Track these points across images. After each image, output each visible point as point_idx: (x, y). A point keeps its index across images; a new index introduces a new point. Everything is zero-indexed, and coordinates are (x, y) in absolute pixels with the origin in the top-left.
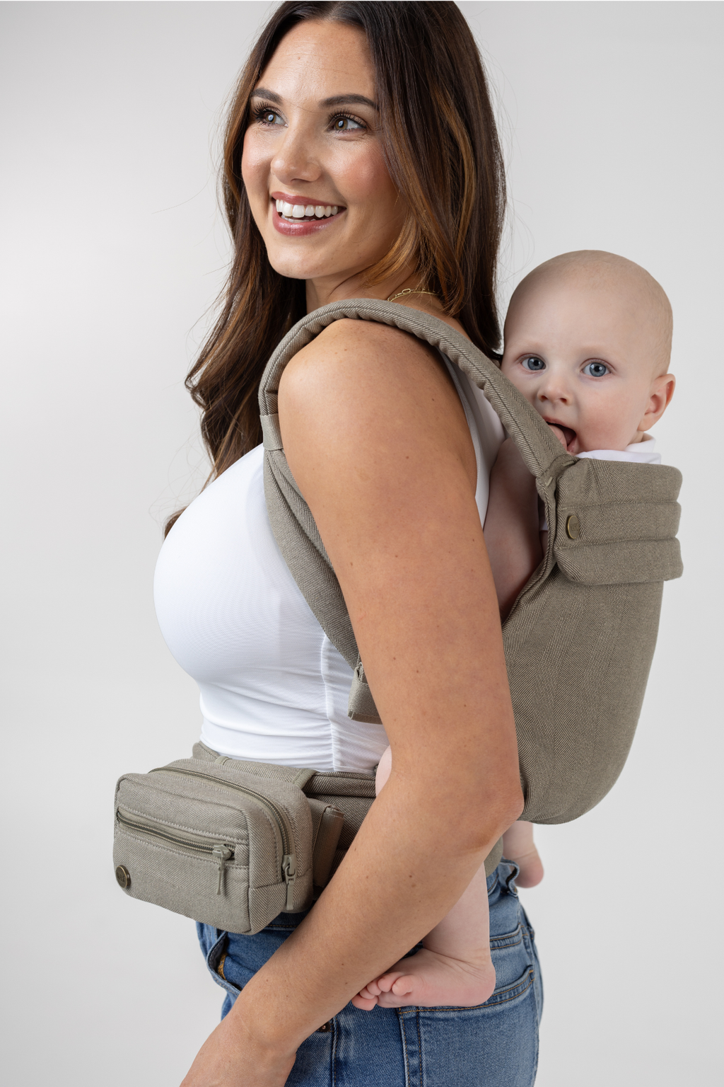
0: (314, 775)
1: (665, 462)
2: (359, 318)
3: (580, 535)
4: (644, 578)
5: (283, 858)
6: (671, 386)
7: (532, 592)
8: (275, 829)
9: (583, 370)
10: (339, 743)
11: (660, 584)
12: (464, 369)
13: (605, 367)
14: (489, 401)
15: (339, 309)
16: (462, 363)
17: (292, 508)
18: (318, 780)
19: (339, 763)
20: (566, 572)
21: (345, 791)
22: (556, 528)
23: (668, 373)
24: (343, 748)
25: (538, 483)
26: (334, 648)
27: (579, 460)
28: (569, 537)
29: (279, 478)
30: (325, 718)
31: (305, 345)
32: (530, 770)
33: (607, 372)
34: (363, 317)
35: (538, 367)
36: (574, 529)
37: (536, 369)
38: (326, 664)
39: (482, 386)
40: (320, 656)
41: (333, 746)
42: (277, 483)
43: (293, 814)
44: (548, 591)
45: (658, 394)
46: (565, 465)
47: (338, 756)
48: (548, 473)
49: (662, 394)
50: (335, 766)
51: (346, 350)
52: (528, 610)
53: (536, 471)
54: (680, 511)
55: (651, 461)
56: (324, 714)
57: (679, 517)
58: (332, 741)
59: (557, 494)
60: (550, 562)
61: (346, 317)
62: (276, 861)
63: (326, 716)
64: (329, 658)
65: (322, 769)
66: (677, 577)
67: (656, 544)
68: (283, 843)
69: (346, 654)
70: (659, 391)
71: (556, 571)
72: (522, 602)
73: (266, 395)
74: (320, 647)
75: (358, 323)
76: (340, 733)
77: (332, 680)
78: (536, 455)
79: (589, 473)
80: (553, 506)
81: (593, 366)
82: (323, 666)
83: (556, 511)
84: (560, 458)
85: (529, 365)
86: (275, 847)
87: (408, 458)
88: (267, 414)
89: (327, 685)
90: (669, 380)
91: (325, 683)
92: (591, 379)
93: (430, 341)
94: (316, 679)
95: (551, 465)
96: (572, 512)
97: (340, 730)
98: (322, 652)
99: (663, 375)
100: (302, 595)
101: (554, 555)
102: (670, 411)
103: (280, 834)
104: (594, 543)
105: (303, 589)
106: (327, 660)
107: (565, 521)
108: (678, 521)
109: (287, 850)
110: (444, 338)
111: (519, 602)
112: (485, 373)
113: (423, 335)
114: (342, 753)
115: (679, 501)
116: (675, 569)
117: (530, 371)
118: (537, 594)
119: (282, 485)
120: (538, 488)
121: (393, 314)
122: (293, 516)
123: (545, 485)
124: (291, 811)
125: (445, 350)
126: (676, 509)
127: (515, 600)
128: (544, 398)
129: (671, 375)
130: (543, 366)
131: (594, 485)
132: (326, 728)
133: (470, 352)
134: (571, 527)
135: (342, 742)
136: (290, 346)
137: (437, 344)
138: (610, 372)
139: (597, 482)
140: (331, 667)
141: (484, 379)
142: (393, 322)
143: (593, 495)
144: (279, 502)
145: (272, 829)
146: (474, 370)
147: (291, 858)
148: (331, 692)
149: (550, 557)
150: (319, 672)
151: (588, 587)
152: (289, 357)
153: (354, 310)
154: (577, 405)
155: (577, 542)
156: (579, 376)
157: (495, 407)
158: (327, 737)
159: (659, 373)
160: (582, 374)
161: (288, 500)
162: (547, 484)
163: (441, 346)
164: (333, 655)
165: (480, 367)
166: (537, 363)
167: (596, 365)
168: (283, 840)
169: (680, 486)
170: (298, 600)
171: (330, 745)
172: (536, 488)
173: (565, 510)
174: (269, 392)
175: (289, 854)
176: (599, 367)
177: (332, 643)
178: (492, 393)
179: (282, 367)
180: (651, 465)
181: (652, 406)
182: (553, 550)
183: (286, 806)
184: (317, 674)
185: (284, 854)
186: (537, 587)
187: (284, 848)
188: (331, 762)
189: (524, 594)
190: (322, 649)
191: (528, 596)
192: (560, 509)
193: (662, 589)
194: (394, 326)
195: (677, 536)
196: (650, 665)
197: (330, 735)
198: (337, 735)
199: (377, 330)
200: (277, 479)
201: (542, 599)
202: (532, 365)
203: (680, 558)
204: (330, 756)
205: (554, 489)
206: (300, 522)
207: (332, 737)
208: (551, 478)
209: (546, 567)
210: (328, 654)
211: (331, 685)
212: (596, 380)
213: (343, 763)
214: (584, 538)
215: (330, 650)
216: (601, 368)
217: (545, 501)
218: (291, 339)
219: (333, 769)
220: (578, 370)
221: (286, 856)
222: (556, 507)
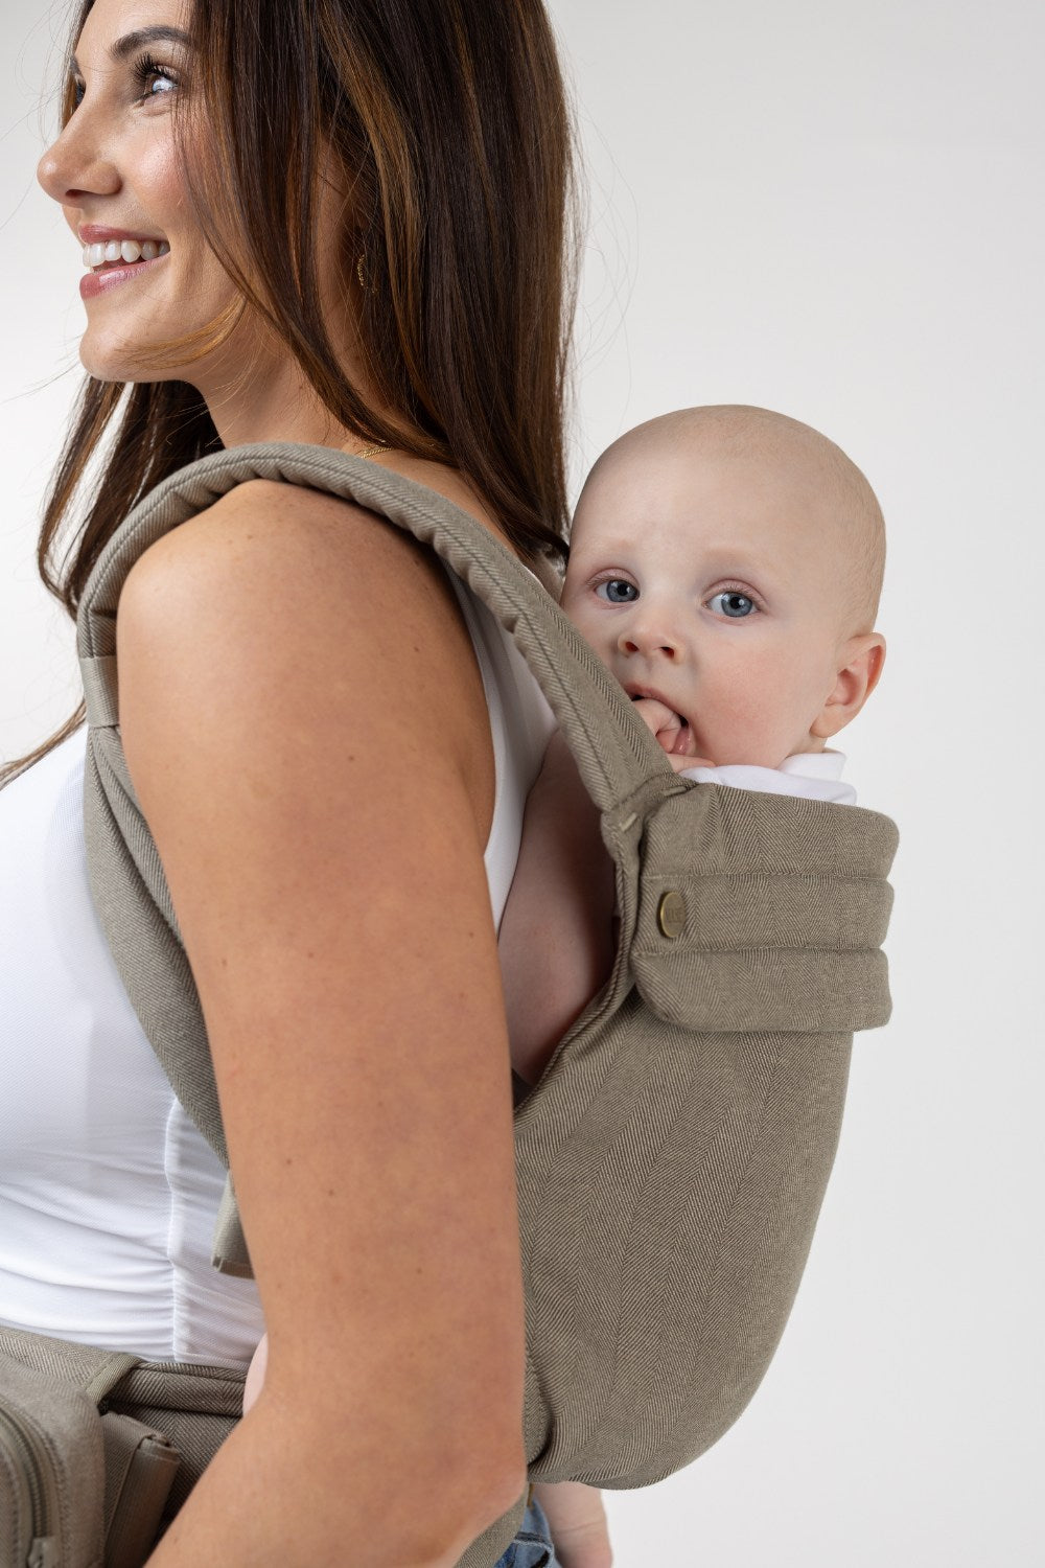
0: (136, 1367)
1: (865, 801)
2: (283, 479)
3: (685, 930)
4: (809, 1024)
5: (31, 1544)
6: (878, 654)
7: (587, 1038)
8: (17, 1485)
9: (707, 603)
10: (186, 1307)
11: (845, 1036)
12: (478, 589)
13: (750, 601)
14: (524, 655)
15: (243, 459)
16: (476, 577)
17: (128, 843)
18: (143, 1378)
19: (184, 1347)
20: (651, 1002)
21: (191, 1404)
22: (638, 914)
23: (875, 630)
24: (194, 1319)
25: (605, 823)
26: (191, 1122)
27: (696, 785)
28: (663, 934)
29: (108, 783)
30: (163, 1258)
31: (175, 525)
32: (559, 1393)
33: (753, 609)
34: (290, 478)
35: (624, 598)
36: (673, 919)
37: (621, 601)
38: (173, 1154)
39: (511, 627)
40: (164, 1138)
41: (176, 1313)
42: (103, 792)
43: (63, 1452)
44: (619, 1038)
45: (852, 669)
46: (666, 793)
47: (184, 1333)
48: (628, 805)
49: (861, 672)
50: (177, 1350)
51: (250, 537)
52: (577, 1073)
53: (603, 797)
54: (892, 899)
55: (835, 799)
56: (159, 1250)
57: (890, 911)
58: (174, 1303)
59: (642, 848)
60: (623, 980)
61: (257, 476)
62: (15, 1550)
63: (165, 1254)
64: (182, 1143)
65: (153, 1356)
66: (876, 1026)
67: (838, 958)
68: (34, 1512)
69: (210, 1137)
70: (854, 663)
71: (635, 1001)
72: (566, 1057)
73: (91, 619)
74: (165, 1120)
75: (283, 488)
76: (190, 1289)
77: (186, 1186)
78: (606, 768)
79: (712, 811)
80: (631, 869)
81: (727, 598)
82: (169, 1156)
83: (640, 880)
84: (657, 780)
85: (609, 594)
86: (16, 1522)
87: (351, 758)
88: (92, 655)
89: (175, 1194)
90: (873, 644)
91: (172, 1189)
92: (722, 621)
93: (417, 530)
94: (154, 1182)
95: (638, 789)
96: (673, 885)
97: (190, 1283)
98: (167, 1129)
99: (863, 633)
100: (135, 1016)
101: (631, 969)
102: (875, 703)
103: (27, 1494)
104: (713, 949)
105: (135, 1005)
106: (176, 1146)
107: (656, 905)
108: (886, 919)
109: (40, 1529)
110: (444, 527)
111: (560, 1057)
112: (519, 600)
113: (403, 520)
114: (193, 1328)
115: (890, 879)
116: (877, 1012)
117: (610, 604)
118: (598, 1041)
119: (114, 796)
120: (604, 833)
121: (348, 474)
122: (129, 858)
123: (619, 828)
124: (59, 1444)
125: (444, 549)
126: (882, 897)
127: (552, 1053)
128: (632, 647)
129: (879, 636)
130: (636, 595)
131: (719, 835)
132: (164, 1277)
133: (493, 558)
134: (666, 913)
135: (192, 1306)
136: (144, 526)
137: (430, 538)
138: (759, 610)
139: (728, 830)
140: (183, 1161)
141: (514, 611)
142: (347, 491)
143: (717, 856)
144: (106, 830)
145: (11, 1484)
146: (497, 592)
147: (46, 1545)
148: (183, 1207)
149: (624, 971)
150: (161, 1167)
151: (701, 1035)
152: (141, 546)
153: (271, 462)
154: (694, 663)
155: (679, 944)
156: (700, 613)
157: (533, 666)
158: (165, 1294)
159: (854, 628)
160: (704, 610)
161: (123, 826)
162: (625, 827)
163: (437, 545)
164: (187, 1136)
165: (509, 588)
166: (625, 590)
167: (734, 595)
168: (34, 1506)
169: (894, 852)
170: (127, 1025)
171: (169, 1310)
172: (600, 833)
173: (656, 881)
174: (98, 612)
175: (44, 1534)
176: (740, 603)
177: (186, 1114)
178: (530, 641)
179: (126, 565)
180: (837, 805)
181: (841, 694)
182: (629, 957)
183: (51, 1432)
184: (156, 1172)
185: (35, 1535)
186: (595, 1029)
187: (34, 1522)
188: (169, 1344)
189: (571, 1041)
190: (168, 1124)
191: (579, 1045)
192: (646, 877)
193: (850, 1048)
194: (347, 499)
195: (883, 947)
196: (823, 1193)
197: (170, 1291)
198: (183, 1292)
199: (319, 507)
200: (104, 784)
201: (607, 1052)
202: (614, 594)
203: (885, 987)
204: (168, 1331)
205: (637, 836)
206: (141, 872)
207: (174, 1295)
208: (634, 817)
209: (615, 989)
210: (179, 1134)
211: (184, 1195)
212: (730, 623)
213: (192, 1347)
214: (693, 935)
215: (184, 1128)
216: (742, 602)
217: (617, 860)
218: (147, 513)
219: (172, 1357)
220: (697, 601)
221: (37, 1541)
222: (640, 873)
